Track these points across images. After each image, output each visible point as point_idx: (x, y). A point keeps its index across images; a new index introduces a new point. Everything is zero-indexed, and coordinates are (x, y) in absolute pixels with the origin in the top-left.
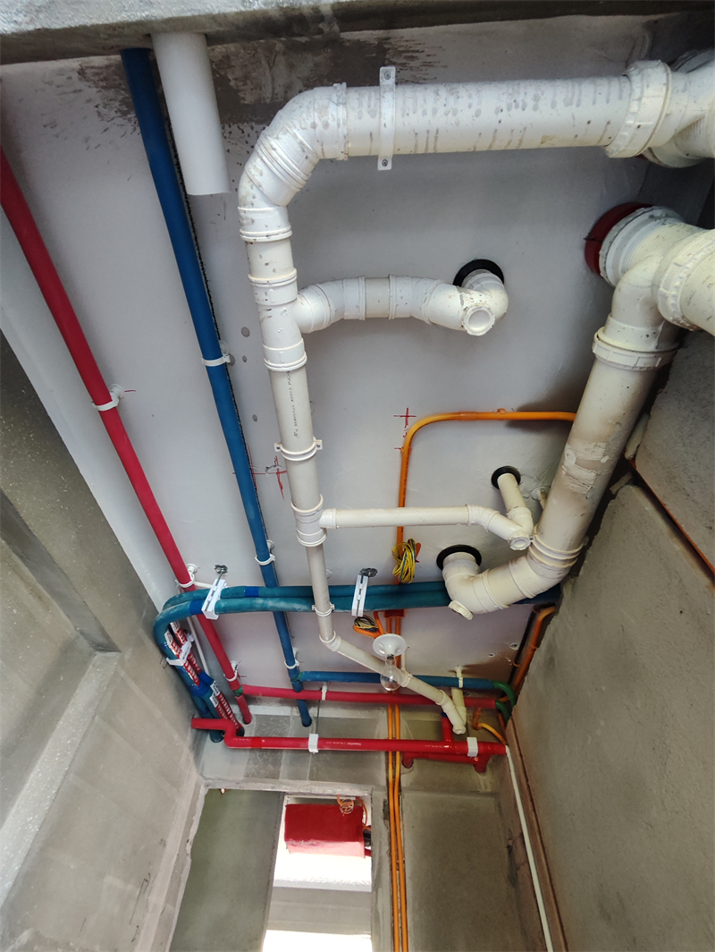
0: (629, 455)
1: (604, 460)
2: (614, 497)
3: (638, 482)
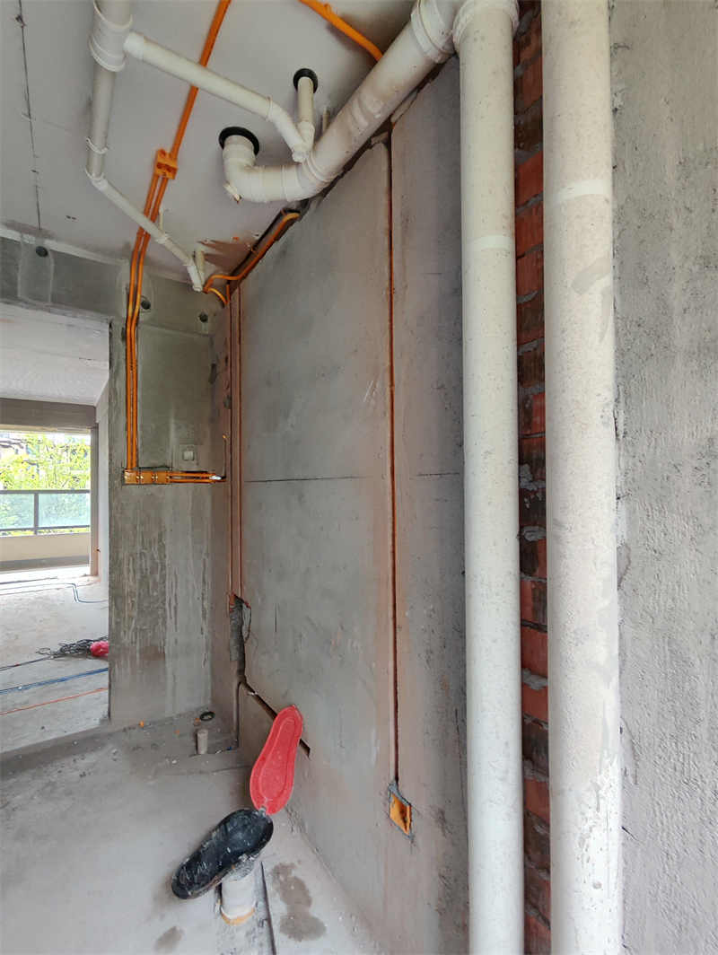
0: (393, 120)
1: (377, 116)
2: (371, 147)
3: (388, 144)
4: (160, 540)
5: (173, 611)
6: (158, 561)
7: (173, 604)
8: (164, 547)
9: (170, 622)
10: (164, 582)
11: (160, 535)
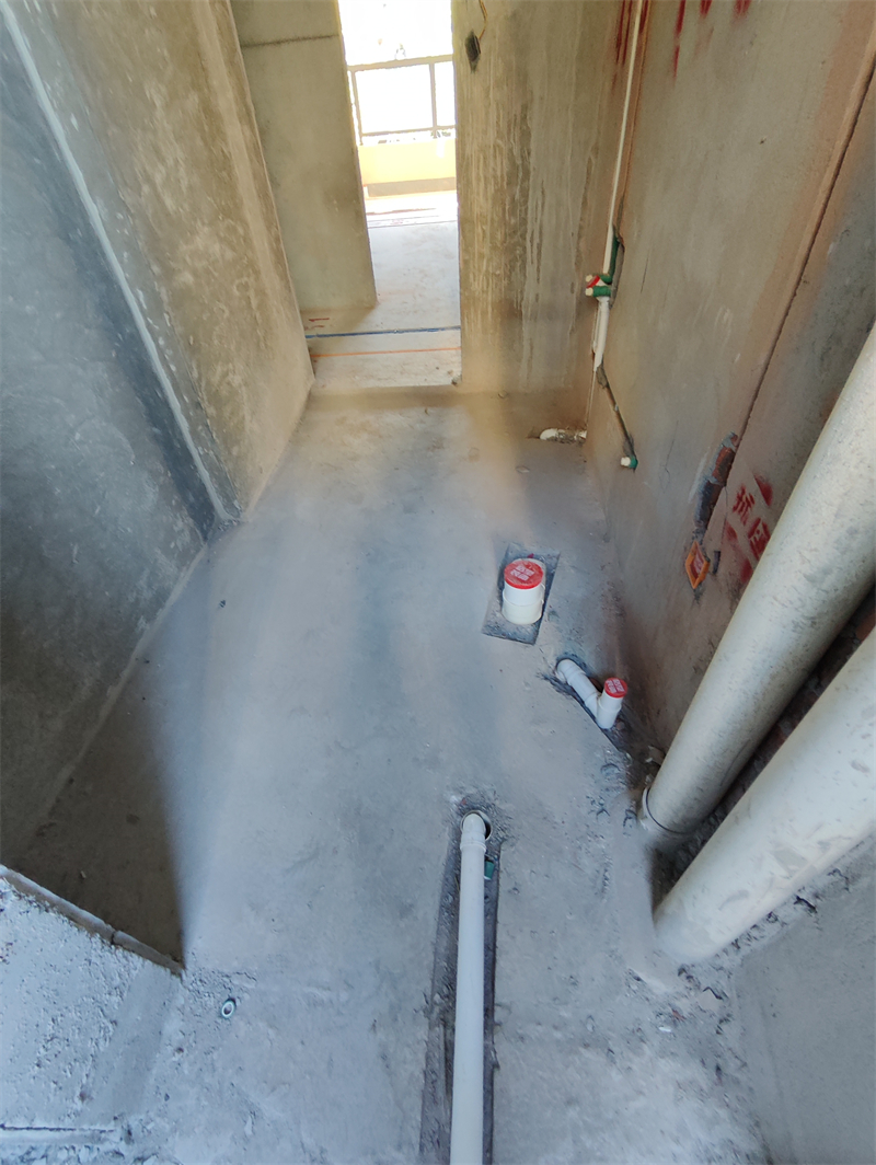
4: (524, 118)
5: (535, 251)
6: (519, 162)
7: (536, 241)
8: (530, 134)
9: (531, 269)
10: (526, 202)
11: (525, 108)
